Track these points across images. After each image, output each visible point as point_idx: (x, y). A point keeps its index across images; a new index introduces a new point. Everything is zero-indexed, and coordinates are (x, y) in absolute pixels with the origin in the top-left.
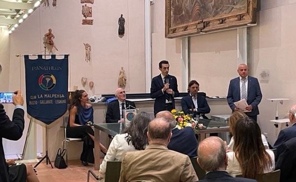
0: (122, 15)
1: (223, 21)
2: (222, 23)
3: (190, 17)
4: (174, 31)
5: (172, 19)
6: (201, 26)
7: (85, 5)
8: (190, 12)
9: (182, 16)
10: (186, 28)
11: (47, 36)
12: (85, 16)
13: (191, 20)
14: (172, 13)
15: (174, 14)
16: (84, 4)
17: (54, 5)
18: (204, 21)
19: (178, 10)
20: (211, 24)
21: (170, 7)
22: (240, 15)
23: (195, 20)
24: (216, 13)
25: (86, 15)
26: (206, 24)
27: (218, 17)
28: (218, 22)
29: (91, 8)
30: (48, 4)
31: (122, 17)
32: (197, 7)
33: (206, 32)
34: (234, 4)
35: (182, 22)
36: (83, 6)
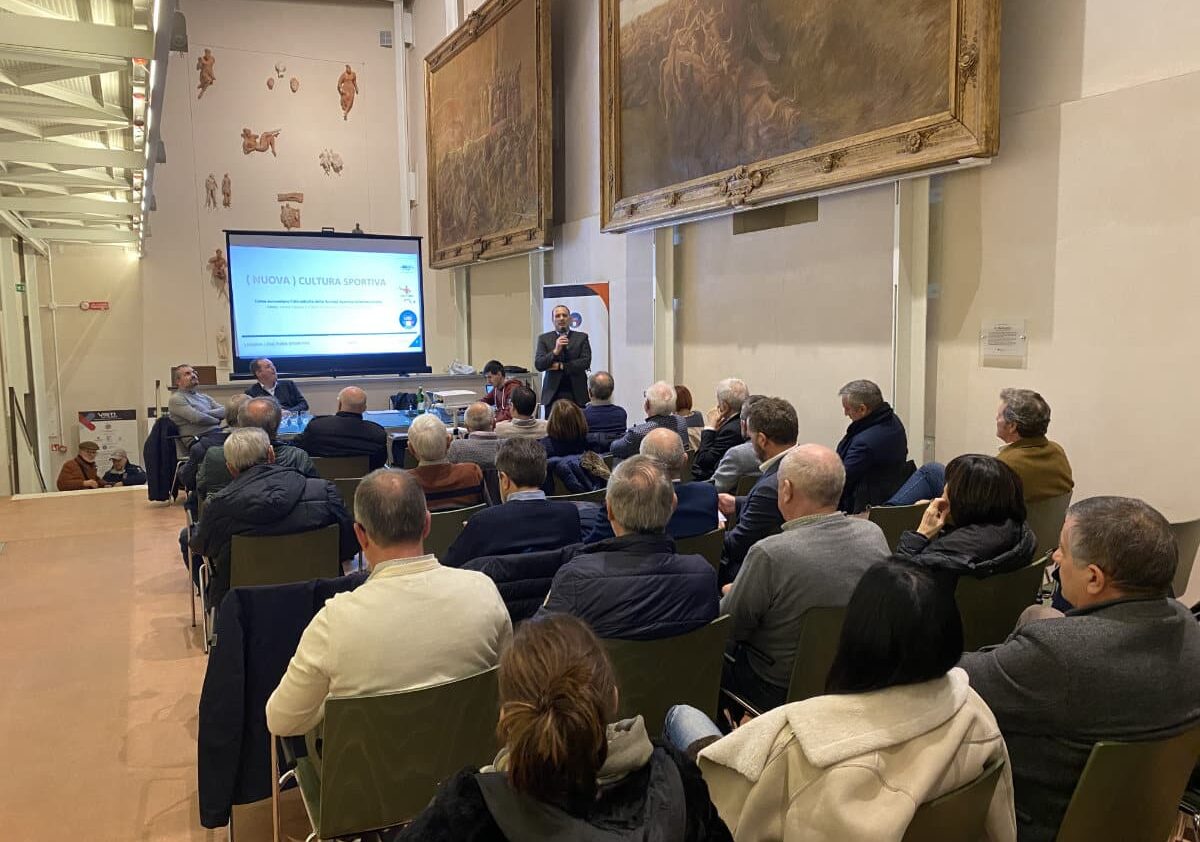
0: (358, 225)
1: (508, 240)
2: (507, 243)
3: (464, 232)
4: (443, 255)
5: (439, 234)
6: (478, 248)
7: (287, 206)
8: (464, 221)
9: (454, 228)
10: (458, 252)
11: (214, 262)
12: (286, 226)
13: (465, 238)
14: (438, 223)
15: (443, 225)
16: (284, 204)
17: (226, 204)
18: (484, 238)
19: (448, 218)
20: (492, 245)
21: (435, 212)
22: (531, 230)
23: (470, 238)
24: (500, 228)
25: (287, 222)
26: (486, 245)
27: (501, 234)
28: (502, 242)
29: (298, 211)
30: (215, 203)
31: (358, 228)
32: (474, 215)
33: (487, 259)
34: (523, 212)
35: (454, 241)
36: (282, 207)
